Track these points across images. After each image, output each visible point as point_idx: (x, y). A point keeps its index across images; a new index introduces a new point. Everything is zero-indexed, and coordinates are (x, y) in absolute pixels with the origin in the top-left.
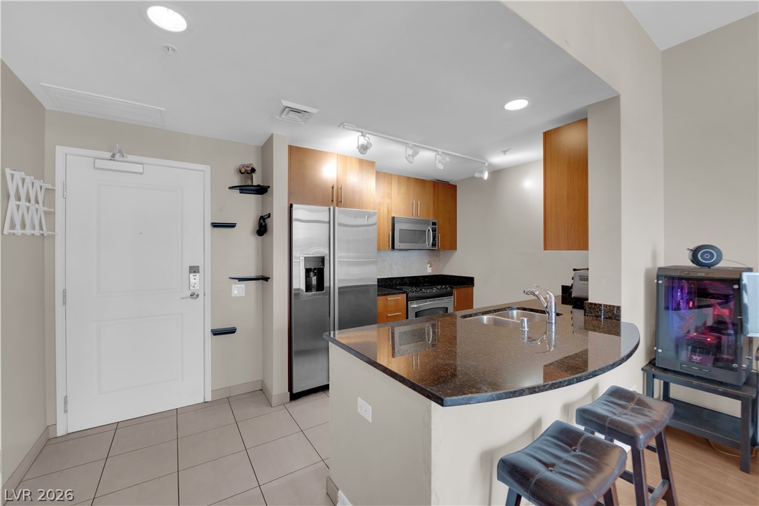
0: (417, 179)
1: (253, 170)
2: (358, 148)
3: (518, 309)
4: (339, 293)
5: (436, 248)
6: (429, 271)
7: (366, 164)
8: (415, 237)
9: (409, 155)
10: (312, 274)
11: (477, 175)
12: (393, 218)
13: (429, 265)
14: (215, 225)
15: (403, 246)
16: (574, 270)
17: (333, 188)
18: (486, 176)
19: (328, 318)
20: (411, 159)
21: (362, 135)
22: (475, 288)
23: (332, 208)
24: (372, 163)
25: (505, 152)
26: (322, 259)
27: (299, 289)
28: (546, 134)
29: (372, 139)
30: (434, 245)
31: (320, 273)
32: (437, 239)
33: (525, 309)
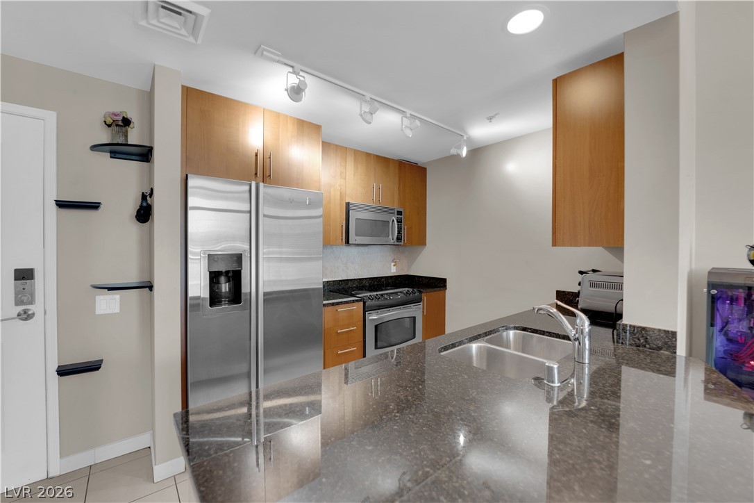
0: (378, 157)
1: (126, 122)
2: (286, 90)
3: (516, 328)
4: (265, 301)
5: (402, 243)
6: (393, 271)
7: (308, 128)
8: (376, 229)
9: (365, 112)
10: (223, 279)
11: (453, 151)
12: (348, 205)
13: (393, 264)
14: (61, 204)
15: (360, 240)
16: (581, 273)
17: (256, 155)
18: (464, 153)
19: (248, 342)
20: (368, 117)
21: (294, 73)
22: (448, 292)
23: (254, 184)
24: (316, 128)
25: (490, 119)
26: (239, 258)
27: (199, 298)
28: (556, 82)
29: (309, 80)
30: (399, 239)
31: (235, 277)
32: (402, 232)
33: (524, 329)
